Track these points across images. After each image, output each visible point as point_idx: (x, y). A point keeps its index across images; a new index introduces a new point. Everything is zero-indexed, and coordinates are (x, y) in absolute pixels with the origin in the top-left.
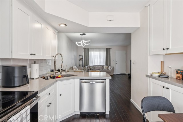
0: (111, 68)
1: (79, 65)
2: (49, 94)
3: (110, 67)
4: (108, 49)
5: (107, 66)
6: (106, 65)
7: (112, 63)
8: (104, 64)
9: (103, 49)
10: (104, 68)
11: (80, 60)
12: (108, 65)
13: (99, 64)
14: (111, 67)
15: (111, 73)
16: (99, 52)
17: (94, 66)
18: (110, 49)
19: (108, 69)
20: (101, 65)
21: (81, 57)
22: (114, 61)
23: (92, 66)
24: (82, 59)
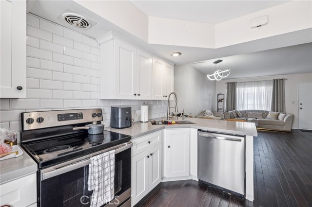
0: (286, 117)
1: (218, 109)
2: (149, 142)
3: (281, 116)
4: (277, 80)
5: (275, 113)
6: (274, 111)
7: (289, 108)
8: (269, 109)
9: (266, 81)
10: (268, 116)
11: (219, 101)
12: (277, 111)
13: (256, 109)
14: (286, 115)
15: (284, 126)
16: (256, 88)
17: (245, 111)
18: (282, 79)
19: (277, 119)
20: (260, 110)
21: (221, 97)
22: (293, 102)
23: (241, 112)
24: (222, 99)
